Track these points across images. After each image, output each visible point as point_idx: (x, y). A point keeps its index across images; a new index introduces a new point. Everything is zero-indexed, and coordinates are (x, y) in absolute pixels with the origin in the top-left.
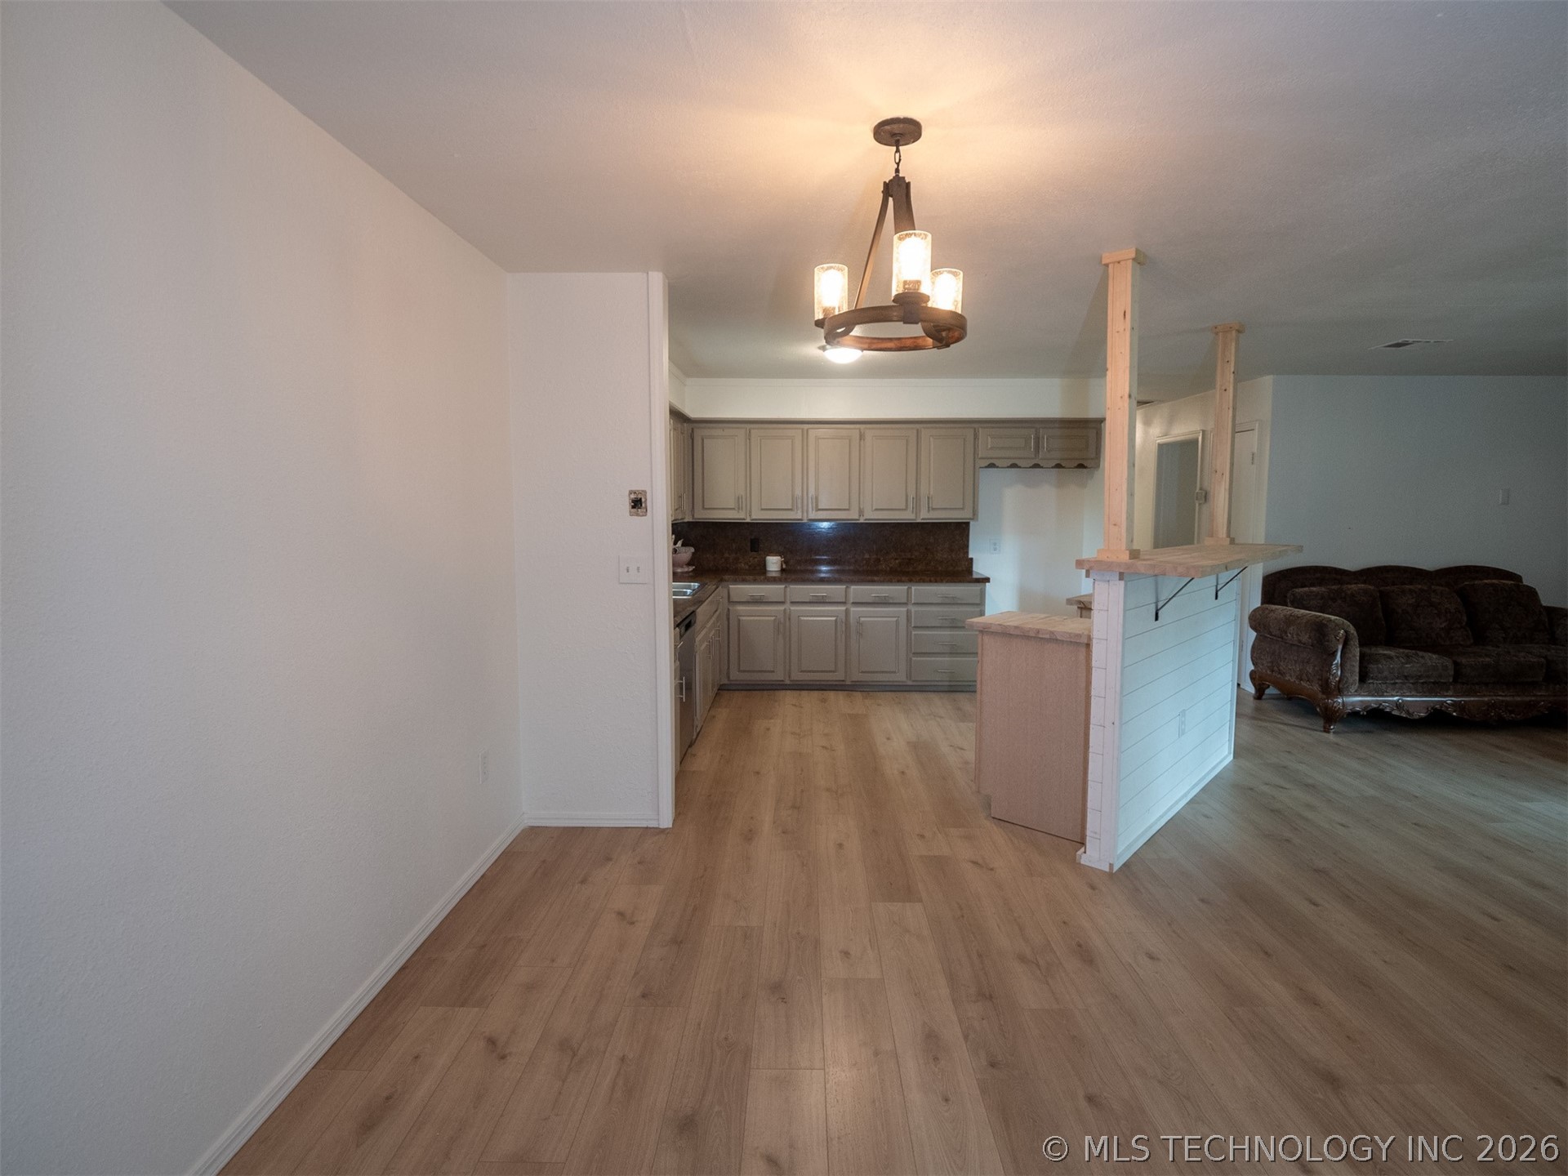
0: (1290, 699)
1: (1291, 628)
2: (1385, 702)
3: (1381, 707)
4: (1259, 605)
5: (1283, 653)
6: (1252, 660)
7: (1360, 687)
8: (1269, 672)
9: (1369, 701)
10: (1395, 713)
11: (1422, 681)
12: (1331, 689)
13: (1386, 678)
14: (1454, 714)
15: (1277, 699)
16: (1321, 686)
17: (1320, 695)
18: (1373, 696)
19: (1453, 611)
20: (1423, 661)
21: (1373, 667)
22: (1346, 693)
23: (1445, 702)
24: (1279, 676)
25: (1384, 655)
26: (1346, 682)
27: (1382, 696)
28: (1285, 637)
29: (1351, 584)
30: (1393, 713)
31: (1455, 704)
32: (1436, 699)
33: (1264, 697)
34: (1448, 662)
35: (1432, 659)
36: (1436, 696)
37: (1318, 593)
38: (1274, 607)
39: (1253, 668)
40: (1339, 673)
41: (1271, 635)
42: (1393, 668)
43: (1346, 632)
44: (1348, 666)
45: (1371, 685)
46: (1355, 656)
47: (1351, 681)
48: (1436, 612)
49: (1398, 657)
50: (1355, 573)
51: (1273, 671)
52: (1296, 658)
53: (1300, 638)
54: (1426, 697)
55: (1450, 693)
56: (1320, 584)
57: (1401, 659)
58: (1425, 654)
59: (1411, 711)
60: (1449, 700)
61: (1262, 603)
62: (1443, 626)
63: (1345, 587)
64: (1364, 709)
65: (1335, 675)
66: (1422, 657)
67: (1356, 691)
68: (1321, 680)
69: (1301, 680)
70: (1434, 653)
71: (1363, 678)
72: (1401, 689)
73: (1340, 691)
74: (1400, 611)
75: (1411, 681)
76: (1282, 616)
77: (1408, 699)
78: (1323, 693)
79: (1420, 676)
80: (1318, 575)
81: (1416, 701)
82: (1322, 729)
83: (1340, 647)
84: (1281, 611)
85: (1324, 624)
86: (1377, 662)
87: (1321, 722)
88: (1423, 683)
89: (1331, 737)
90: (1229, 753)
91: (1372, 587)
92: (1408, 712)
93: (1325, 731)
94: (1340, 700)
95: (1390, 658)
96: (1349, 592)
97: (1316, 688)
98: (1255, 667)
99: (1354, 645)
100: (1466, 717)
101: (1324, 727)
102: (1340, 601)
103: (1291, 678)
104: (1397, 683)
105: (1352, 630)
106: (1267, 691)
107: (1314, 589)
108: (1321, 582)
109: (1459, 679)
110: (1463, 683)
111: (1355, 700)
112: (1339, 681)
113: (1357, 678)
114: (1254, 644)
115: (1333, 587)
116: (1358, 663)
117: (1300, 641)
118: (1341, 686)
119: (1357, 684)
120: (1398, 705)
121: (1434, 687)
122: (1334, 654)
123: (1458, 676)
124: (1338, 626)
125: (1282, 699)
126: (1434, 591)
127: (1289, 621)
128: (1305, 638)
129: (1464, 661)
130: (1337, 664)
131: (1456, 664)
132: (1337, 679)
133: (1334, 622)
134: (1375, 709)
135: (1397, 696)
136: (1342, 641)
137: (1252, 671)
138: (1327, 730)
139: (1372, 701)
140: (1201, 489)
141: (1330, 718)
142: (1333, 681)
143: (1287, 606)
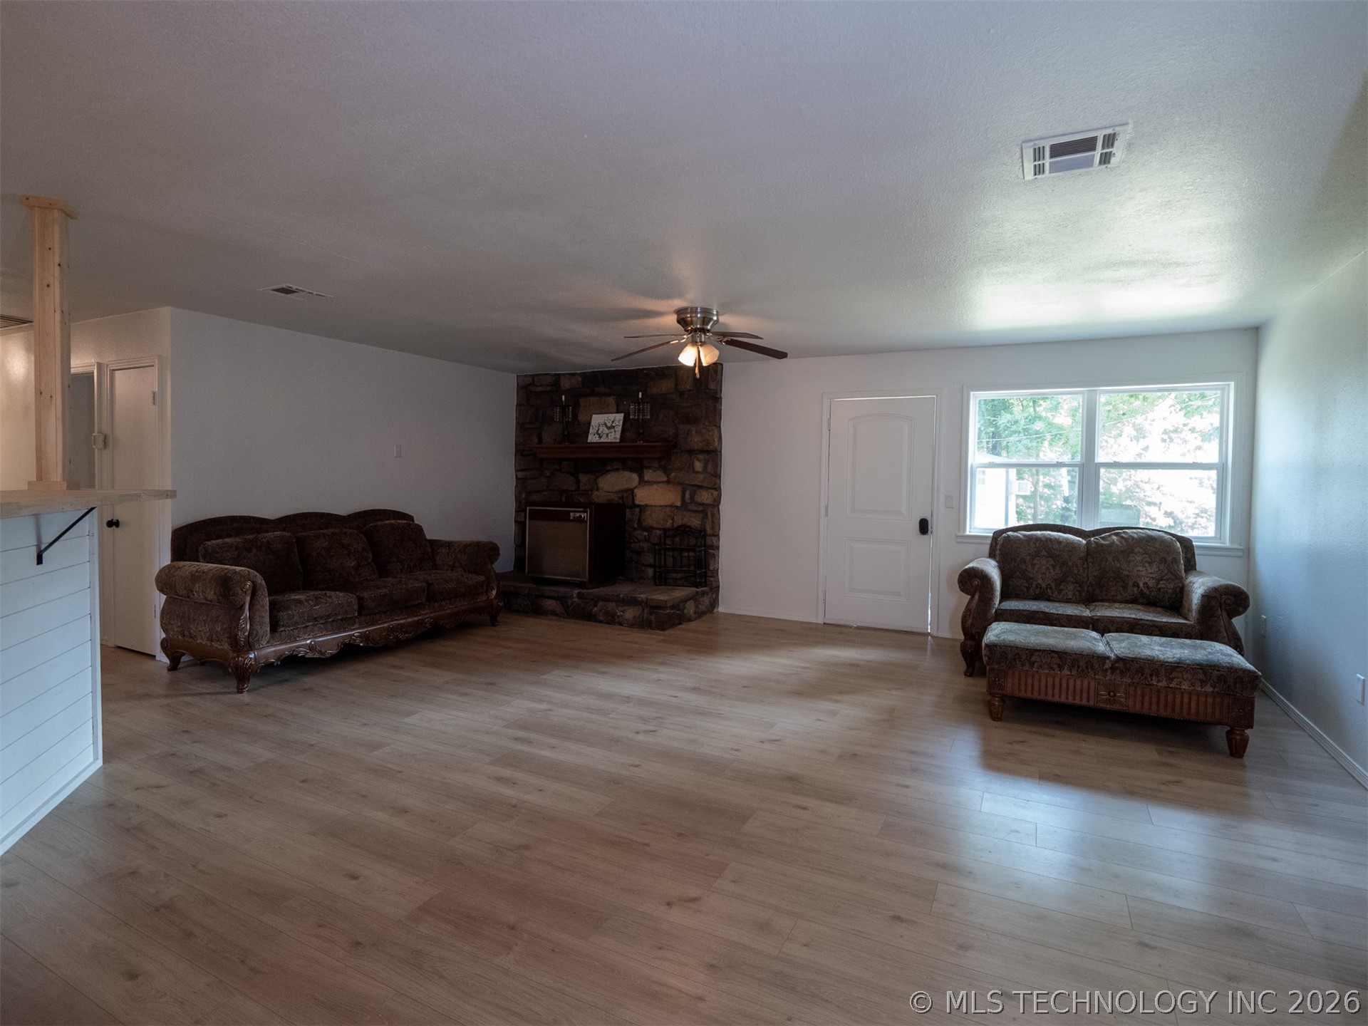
0: (203, 664)
1: (197, 586)
2: (298, 647)
3: (295, 653)
4: (169, 562)
5: (192, 614)
6: (162, 627)
7: (272, 637)
8: (180, 637)
9: (282, 650)
10: (310, 655)
11: (331, 620)
12: (241, 647)
13: (296, 623)
14: (361, 644)
15: (188, 666)
16: (230, 644)
17: (232, 655)
18: (286, 643)
19: (360, 549)
20: (330, 601)
21: (283, 615)
22: (257, 646)
23: (353, 635)
24: (191, 640)
25: (294, 600)
26: (256, 635)
27: (296, 641)
28: (192, 596)
29: (268, 532)
30: (307, 656)
31: (362, 636)
32: (345, 634)
33: (180, 666)
34: (353, 598)
35: (339, 597)
36: (345, 631)
37: (232, 544)
38: (182, 563)
39: (164, 636)
40: (248, 627)
41: (178, 595)
42: (303, 613)
43: (253, 582)
44: (257, 618)
45: (283, 633)
46: (263, 607)
47: (261, 632)
48: (347, 552)
49: (307, 601)
50: (274, 521)
51: (184, 636)
52: (205, 618)
53: (206, 595)
54: (337, 633)
55: (356, 626)
56: (237, 535)
57: (310, 602)
58: (333, 593)
59: (323, 650)
60: (356, 633)
61: (172, 561)
62: (353, 564)
63: (260, 536)
64: (278, 659)
65: (243, 630)
66: (330, 597)
67: (268, 642)
68: (229, 638)
69: (212, 641)
70: (340, 590)
71: (274, 627)
72: (312, 631)
73: (250, 646)
74: (315, 555)
75: (322, 621)
76: (187, 573)
77: (320, 639)
78: (234, 651)
79: (328, 616)
80: (235, 525)
81: (327, 640)
82: (236, 690)
83: (248, 599)
84: (189, 566)
85: (230, 577)
86: (287, 608)
87: (234, 683)
88: (332, 621)
89: (245, 697)
90: (96, 759)
91: (288, 534)
92: (320, 652)
93: (238, 692)
94: (252, 656)
95: (300, 602)
96: (265, 540)
97: (226, 646)
98: (166, 634)
99: (263, 595)
100: (371, 645)
101: (238, 688)
102: (254, 551)
103: (202, 641)
104: (308, 626)
105: (260, 580)
106: (184, 659)
107: (228, 540)
108: (237, 533)
109: (364, 612)
110: (366, 615)
111: (269, 650)
112: (249, 635)
113: (269, 629)
114: (163, 608)
115: (249, 537)
116: (268, 613)
117: (206, 599)
118: (251, 640)
119: (269, 635)
120: (310, 647)
121: (344, 623)
122: (241, 608)
123: (361, 609)
124: (246, 578)
125: (194, 665)
126: (345, 533)
127: (194, 577)
128: (211, 595)
129: (365, 595)
130: (245, 618)
131: (360, 599)
132: (246, 634)
133: (239, 573)
134: (288, 657)
135: (309, 639)
136: (249, 592)
137: (164, 638)
138: (240, 691)
139: (285, 648)
140: (100, 432)
141: (242, 677)
142: (242, 636)
143: (199, 561)
